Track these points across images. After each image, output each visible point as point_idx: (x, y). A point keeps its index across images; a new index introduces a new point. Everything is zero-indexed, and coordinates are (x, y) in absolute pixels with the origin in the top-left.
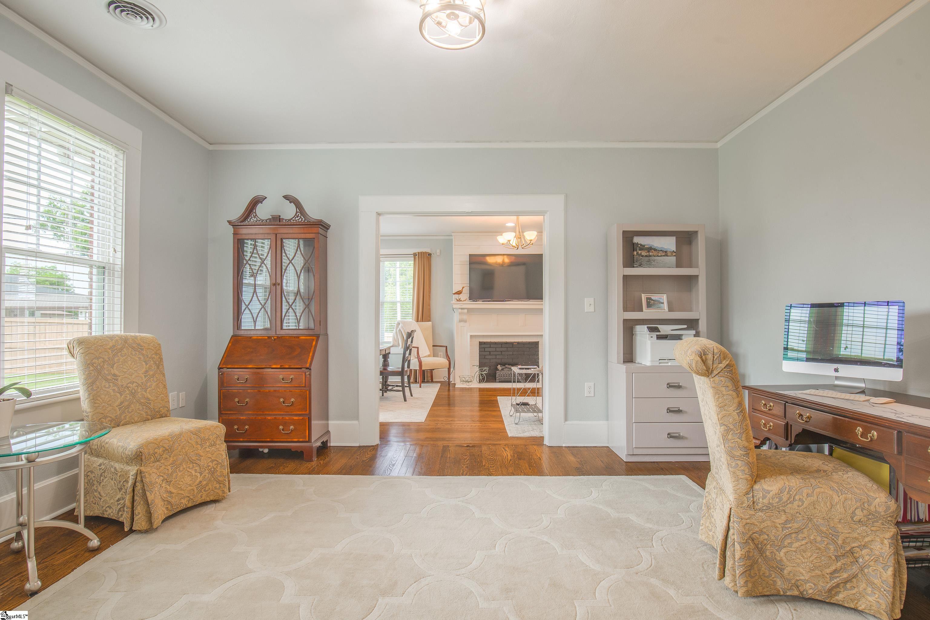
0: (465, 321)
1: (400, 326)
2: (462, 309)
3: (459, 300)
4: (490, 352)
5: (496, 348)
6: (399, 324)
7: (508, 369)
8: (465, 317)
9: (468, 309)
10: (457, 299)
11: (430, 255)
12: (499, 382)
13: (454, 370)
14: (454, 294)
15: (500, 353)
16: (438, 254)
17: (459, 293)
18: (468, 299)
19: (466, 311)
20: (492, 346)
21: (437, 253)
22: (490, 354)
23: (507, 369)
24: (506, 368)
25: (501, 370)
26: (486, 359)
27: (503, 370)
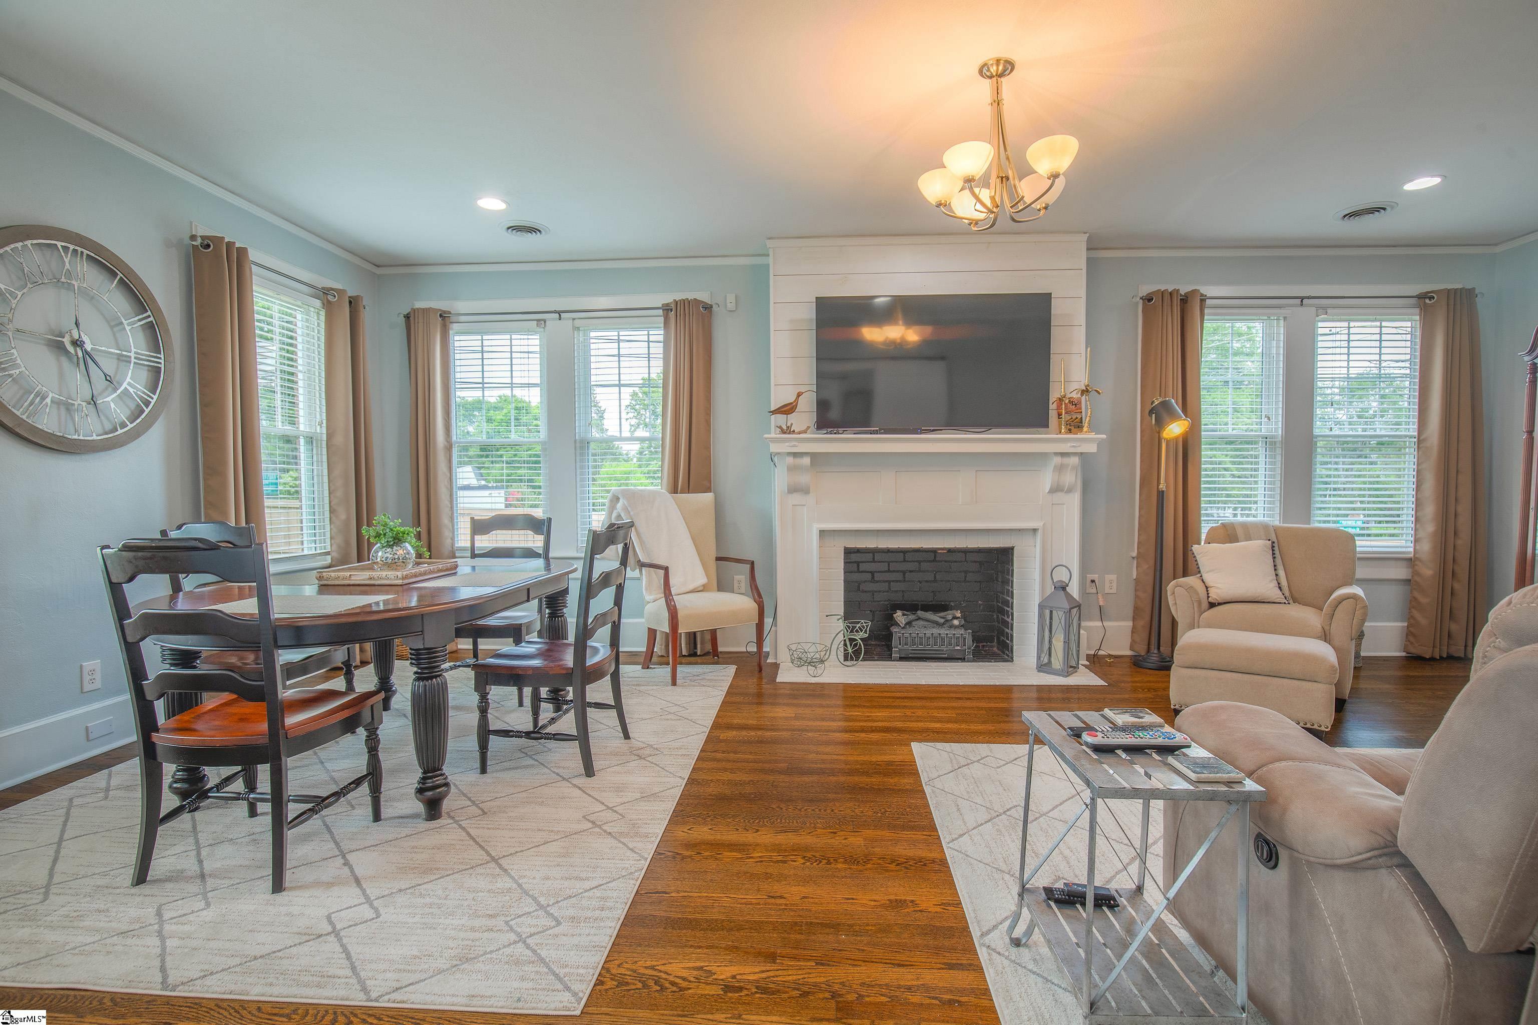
0: (805, 490)
1: (619, 506)
2: (795, 455)
3: (788, 430)
4: (872, 573)
5: (889, 563)
6: (618, 499)
7: (926, 623)
8: (804, 479)
9: (814, 456)
10: (780, 427)
11: (708, 308)
12: (902, 659)
13: (776, 626)
14: (774, 412)
15: (899, 576)
16: (731, 306)
17: (787, 409)
18: (813, 428)
19: (806, 461)
20: (878, 557)
21: (729, 305)
22: (873, 580)
23: (921, 623)
24: (919, 619)
25: (906, 624)
26: (864, 591)
27: (910, 626)
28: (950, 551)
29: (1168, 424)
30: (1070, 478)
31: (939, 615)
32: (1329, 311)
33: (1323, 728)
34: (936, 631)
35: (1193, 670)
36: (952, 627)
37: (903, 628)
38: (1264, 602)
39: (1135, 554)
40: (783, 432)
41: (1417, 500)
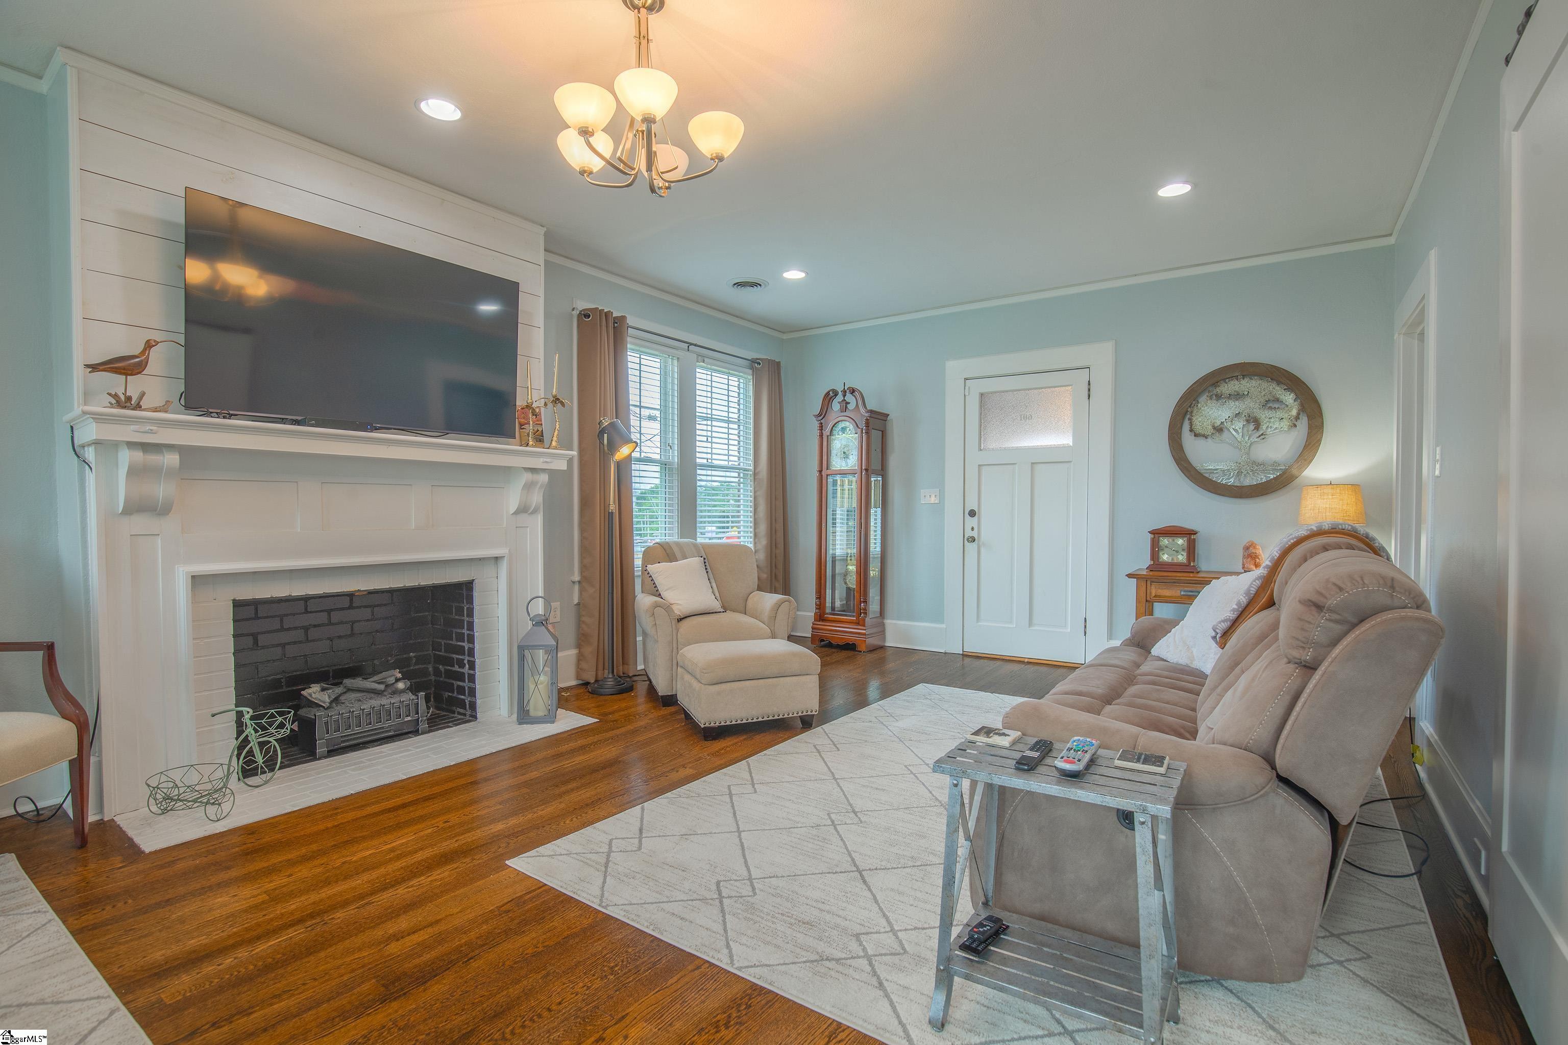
0: (160, 510)
2: (146, 447)
3: (131, 404)
5: (281, 617)
7: (358, 695)
8: (162, 490)
10: (115, 396)
12: (331, 753)
15: (299, 635)
17: (127, 366)
18: (180, 404)
19: (172, 459)
22: (255, 646)
23: (352, 695)
24: (349, 690)
25: (331, 703)
27: (337, 704)
28: (370, 593)
29: (621, 447)
30: (537, 498)
31: (372, 679)
32: (706, 360)
33: (814, 713)
34: (376, 702)
35: (720, 685)
36: (396, 692)
37: (328, 708)
38: (709, 613)
39: (577, 578)
40: (120, 404)
41: (755, 519)
